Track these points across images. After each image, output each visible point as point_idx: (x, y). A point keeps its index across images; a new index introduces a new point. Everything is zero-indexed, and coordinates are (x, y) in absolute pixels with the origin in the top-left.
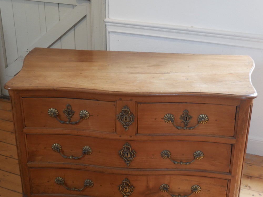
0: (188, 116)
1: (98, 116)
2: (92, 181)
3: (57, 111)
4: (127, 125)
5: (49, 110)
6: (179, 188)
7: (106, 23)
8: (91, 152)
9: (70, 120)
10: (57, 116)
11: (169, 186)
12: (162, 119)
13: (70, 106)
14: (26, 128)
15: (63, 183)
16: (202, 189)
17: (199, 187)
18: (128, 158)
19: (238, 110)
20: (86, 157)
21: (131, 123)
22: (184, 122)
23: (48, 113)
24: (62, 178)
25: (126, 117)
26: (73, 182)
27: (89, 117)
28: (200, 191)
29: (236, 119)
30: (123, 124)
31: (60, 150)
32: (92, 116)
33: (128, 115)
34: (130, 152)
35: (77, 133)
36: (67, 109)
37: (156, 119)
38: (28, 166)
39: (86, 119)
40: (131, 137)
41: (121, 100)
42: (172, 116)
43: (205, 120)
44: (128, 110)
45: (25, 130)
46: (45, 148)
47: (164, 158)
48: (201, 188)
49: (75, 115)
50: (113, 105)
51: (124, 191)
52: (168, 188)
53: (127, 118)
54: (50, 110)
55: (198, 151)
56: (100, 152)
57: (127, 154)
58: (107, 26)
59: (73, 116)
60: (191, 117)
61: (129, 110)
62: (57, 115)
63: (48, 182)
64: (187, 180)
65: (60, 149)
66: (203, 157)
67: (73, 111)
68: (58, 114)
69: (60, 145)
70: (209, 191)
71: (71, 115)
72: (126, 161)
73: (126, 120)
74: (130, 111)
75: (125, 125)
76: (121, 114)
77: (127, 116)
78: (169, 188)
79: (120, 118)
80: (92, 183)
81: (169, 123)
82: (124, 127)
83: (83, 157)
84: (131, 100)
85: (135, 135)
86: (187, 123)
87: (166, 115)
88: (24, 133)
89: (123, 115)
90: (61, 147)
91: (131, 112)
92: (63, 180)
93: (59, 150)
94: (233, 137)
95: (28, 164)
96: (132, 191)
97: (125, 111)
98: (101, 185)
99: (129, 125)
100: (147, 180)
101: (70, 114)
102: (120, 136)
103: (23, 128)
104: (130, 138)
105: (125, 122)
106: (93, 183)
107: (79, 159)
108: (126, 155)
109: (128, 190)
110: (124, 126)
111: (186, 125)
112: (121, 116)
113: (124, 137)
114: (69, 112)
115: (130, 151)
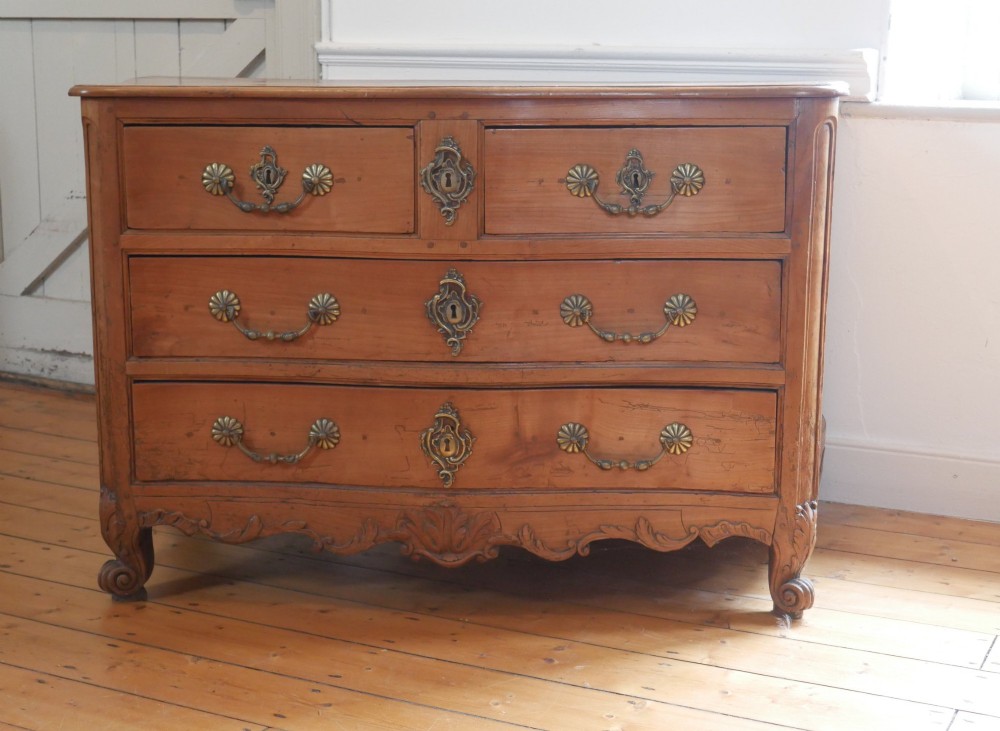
0: (641, 171)
1: (359, 179)
2: (334, 425)
3: (232, 173)
4: (450, 204)
5: (205, 170)
6: (621, 439)
7: (322, 58)
8: (336, 312)
9: (272, 201)
10: (231, 188)
11: (586, 431)
12: (561, 181)
13: (273, 151)
14: (129, 232)
15: (239, 440)
16: (695, 439)
17: (686, 429)
18: (456, 324)
19: (791, 138)
20: (321, 332)
21: (466, 194)
22: (629, 191)
23: (204, 178)
24: (237, 421)
25: (448, 176)
26: (273, 434)
27: (330, 187)
28: (690, 443)
29: (789, 170)
30: (438, 198)
31: (237, 314)
32: (342, 180)
33: (455, 169)
34: (461, 302)
35: (293, 245)
36: (262, 163)
37: (541, 181)
38: (129, 372)
39: (322, 193)
40: (464, 245)
41: (433, 117)
42: (591, 171)
43: (692, 179)
44: (454, 149)
45: (128, 240)
46: (186, 308)
47: (569, 324)
48: (690, 435)
49: (287, 182)
50: (409, 137)
51: (439, 450)
52: (585, 436)
53: (453, 179)
54: (208, 169)
55: (677, 297)
56: (364, 311)
57: (453, 308)
58: (324, 67)
59: (282, 187)
60: (650, 176)
61: (458, 150)
62: (231, 184)
63: (189, 435)
64: (647, 406)
65: (235, 310)
66: (695, 314)
67: (282, 169)
68: (233, 181)
69: (236, 297)
70: (718, 441)
71: (274, 182)
72: (447, 335)
73: (449, 184)
74: (461, 154)
75: (445, 201)
76: (432, 164)
77: (450, 170)
78: (588, 439)
79: (429, 178)
80: (335, 429)
81: (582, 195)
82: (443, 210)
83: (311, 334)
84: (464, 117)
85: (478, 238)
86: (640, 195)
87: (574, 168)
88: (122, 250)
89: (441, 167)
90: (239, 303)
91: (466, 156)
92: (238, 425)
93: (231, 311)
94: (783, 232)
95: (127, 363)
96: (467, 449)
97: (448, 154)
98: (365, 438)
99: (457, 202)
100: (516, 408)
101: (272, 180)
102: (431, 246)
103: (122, 233)
104: (463, 251)
105: (445, 194)
106: (338, 431)
107: (296, 340)
108: (449, 311)
109: (452, 445)
110: (443, 205)
111: (637, 201)
112: (434, 171)
113: (444, 249)
114: (269, 172)
115: (463, 296)
